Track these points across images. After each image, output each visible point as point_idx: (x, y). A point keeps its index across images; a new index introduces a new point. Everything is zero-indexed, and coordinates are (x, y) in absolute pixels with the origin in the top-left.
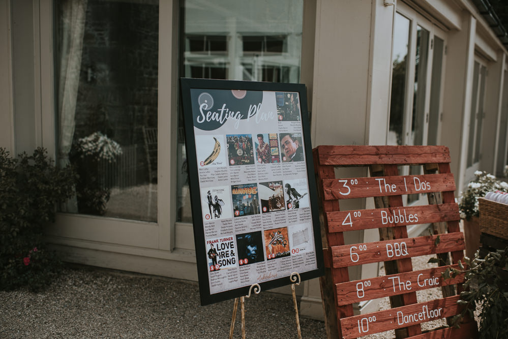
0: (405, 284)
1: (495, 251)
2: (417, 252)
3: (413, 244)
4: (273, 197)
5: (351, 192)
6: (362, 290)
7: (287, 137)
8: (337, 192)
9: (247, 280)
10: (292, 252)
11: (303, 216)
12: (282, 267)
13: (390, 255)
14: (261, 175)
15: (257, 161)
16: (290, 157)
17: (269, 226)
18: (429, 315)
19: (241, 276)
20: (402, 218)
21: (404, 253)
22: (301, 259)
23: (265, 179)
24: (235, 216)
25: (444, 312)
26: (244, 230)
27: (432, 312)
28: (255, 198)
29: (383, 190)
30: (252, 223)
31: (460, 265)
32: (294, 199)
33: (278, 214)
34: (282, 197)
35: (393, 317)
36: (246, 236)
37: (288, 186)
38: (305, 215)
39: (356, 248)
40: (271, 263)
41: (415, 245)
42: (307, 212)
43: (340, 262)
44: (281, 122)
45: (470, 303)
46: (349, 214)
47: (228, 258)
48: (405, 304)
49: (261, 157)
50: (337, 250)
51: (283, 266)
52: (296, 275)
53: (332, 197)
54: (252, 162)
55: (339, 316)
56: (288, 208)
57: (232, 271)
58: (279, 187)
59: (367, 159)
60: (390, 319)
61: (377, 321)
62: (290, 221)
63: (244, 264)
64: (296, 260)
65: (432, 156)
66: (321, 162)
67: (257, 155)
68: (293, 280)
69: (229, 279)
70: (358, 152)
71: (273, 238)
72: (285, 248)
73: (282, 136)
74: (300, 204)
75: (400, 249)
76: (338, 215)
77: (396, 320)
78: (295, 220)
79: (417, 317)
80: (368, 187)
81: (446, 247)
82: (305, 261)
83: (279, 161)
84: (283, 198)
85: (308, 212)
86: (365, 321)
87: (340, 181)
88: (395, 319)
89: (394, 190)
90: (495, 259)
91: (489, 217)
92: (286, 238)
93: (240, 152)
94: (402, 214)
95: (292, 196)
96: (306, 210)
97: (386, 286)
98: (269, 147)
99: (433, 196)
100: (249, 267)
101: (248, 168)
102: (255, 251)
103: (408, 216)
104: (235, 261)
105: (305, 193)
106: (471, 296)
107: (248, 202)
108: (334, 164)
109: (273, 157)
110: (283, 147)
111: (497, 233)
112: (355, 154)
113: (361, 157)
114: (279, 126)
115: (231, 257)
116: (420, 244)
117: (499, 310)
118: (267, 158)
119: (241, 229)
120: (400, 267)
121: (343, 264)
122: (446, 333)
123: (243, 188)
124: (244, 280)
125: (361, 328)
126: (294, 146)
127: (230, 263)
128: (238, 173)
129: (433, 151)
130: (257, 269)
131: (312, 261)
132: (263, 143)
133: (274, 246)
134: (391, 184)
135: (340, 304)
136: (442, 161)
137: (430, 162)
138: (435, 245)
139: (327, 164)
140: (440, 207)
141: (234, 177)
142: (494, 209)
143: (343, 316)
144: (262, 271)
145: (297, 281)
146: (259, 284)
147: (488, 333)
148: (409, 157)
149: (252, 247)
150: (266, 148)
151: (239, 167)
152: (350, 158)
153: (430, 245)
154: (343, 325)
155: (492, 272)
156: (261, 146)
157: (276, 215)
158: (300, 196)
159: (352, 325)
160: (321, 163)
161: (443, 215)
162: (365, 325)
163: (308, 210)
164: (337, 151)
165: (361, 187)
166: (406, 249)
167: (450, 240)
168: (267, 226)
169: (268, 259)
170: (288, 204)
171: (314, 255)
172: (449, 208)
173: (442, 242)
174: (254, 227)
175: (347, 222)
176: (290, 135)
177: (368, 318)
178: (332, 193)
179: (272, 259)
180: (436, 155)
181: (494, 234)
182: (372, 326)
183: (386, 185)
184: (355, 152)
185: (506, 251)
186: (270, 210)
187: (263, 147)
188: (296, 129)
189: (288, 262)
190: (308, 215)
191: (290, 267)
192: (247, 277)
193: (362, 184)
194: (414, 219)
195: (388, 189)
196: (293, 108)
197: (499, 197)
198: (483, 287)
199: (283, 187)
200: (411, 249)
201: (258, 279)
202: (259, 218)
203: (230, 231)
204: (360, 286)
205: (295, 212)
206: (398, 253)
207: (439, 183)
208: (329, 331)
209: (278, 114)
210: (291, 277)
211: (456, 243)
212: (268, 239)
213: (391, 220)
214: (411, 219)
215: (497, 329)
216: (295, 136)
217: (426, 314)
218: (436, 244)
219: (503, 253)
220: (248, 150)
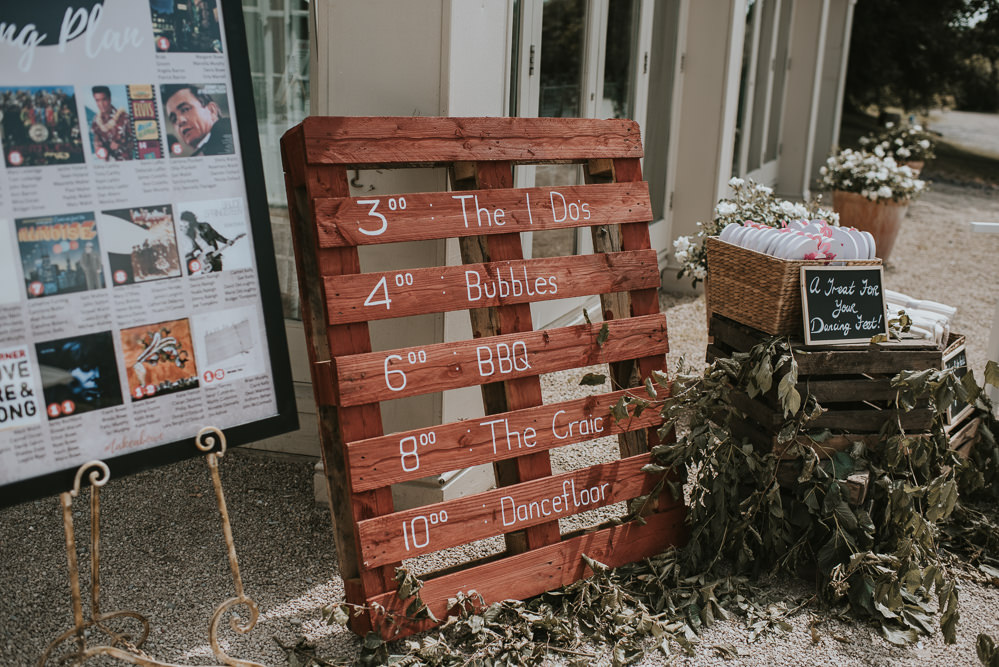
0: (522, 435)
1: (729, 356)
2: (553, 361)
3: (543, 344)
4: (146, 244)
5: (388, 228)
6: (414, 453)
7: (185, 94)
8: (351, 228)
9: (73, 452)
10: (205, 378)
11: (234, 289)
12: (175, 417)
13: (485, 371)
14: (106, 192)
15: (94, 157)
16: (194, 143)
17: (137, 317)
18: (578, 499)
19: (55, 445)
20: (517, 286)
21: (520, 365)
22: (230, 394)
23: (118, 201)
24: (30, 296)
25: (614, 491)
26: (60, 330)
27: (585, 494)
28: (89, 250)
29: (473, 222)
30: (83, 313)
31: (648, 388)
32: (207, 248)
33: (160, 287)
34: (171, 245)
35: (491, 510)
36: (67, 346)
37: (188, 216)
38: (240, 288)
39: (400, 359)
40: (142, 408)
41: (547, 348)
42: (245, 281)
43: (357, 392)
44: (166, 54)
45: (672, 469)
46: (383, 280)
47: (12, 403)
48: (522, 479)
49: (106, 146)
50: (350, 364)
51: (179, 413)
52: (214, 435)
53: (339, 240)
54: (78, 157)
55: (356, 516)
56: (190, 272)
57: (27, 433)
58: (162, 219)
59: (433, 150)
60: (484, 515)
61: (450, 522)
62: (196, 302)
63: (62, 415)
64: (217, 397)
65: (598, 142)
66: (309, 157)
67: (91, 140)
68: (206, 445)
69: (18, 454)
70: (409, 134)
71: (147, 346)
72: (185, 370)
73: (169, 91)
74: (224, 260)
75: (511, 356)
76: (355, 283)
77: (498, 517)
78: (212, 299)
79: (548, 507)
80: (434, 215)
81: (624, 349)
82: (242, 398)
83: (160, 155)
84: (174, 247)
85: (250, 280)
86: (420, 523)
87: (359, 202)
88: (495, 514)
89: (500, 221)
90: (727, 373)
91: (726, 279)
92: (185, 346)
93: (38, 133)
94: (519, 276)
95: (202, 243)
96: (242, 275)
97: (473, 442)
98: (128, 120)
99: (603, 234)
100: (79, 422)
101: (66, 173)
102: (95, 380)
103: (532, 280)
104: (34, 409)
105: (240, 233)
106: (674, 455)
107: (68, 261)
108: (345, 161)
109: (143, 146)
110: (172, 118)
111: (741, 315)
112: (400, 138)
113: (417, 144)
114: (159, 64)
115: (21, 401)
116: (562, 343)
117: (732, 483)
118: (123, 146)
119: (51, 328)
120: (512, 396)
121: (367, 396)
122: (616, 536)
123: (53, 224)
124: (66, 454)
125: (410, 540)
126: (206, 117)
127: (20, 415)
128: (34, 186)
129: (600, 131)
130: (104, 424)
131: (262, 396)
132: (109, 110)
133: (150, 366)
134: (492, 208)
135: (358, 487)
136: (620, 154)
137: (591, 156)
138: (598, 345)
139: (325, 161)
140: (612, 259)
141: (21, 198)
142: (735, 261)
143: (367, 513)
144: (120, 427)
145: (217, 447)
146: (105, 461)
147: (707, 532)
148: (539, 144)
149: (85, 370)
150: (120, 121)
151: (39, 171)
152: (387, 147)
153: (584, 345)
154: (365, 536)
155: (720, 402)
156: (103, 118)
157: (153, 291)
158: (225, 241)
159: (387, 534)
160: (311, 159)
161: (619, 278)
162: (420, 531)
163: (248, 274)
164: (353, 131)
165: (412, 216)
166: (526, 355)
167: (634, 332)
168: (129, 319)
169: (134, 400)
170: (189, 262)
171: (267, 383)
172: (634, 262)
173: (613, 337)
174: (90, 322)
175: (377, 297)
176: (194, 89)
177: (427, 515)
178: (338, 232)
179: (146, 397)
180: (606, 139)
181: (734, 317)
182: (438, 532)
183: (479, 211)
184: (400, 133)
185: (751, 355)
186: (137, 279)
187: (110, 118)
188: (210, 74)
189: (192, 404)
190: (247, 288)
191: (199, 415)
192: (73, 445)
193: (418, 206)
194: (549, 287)
195: (485, 220)
196: (201, 19)
197: (747, 235)
198: (700, 435)
199: (172, 220)
200: (539, 355)
201: (107, 448)
202: (104, 299)
203: (16, 334)
204: (408, 446)
205: (210, 280)
206: (506, 365)
207: (611, 205)
208: (343, 547)
209: (156, 34)
210: (198, 441)
211: (647, 339)
212: (132, 349)
213: (491, 290)
214: (540, 288)
215: (725, 524)
216: (208, 90)
217: (570, 499)
218: (600, 342)
219: (745, 359)
220: (65, 127)
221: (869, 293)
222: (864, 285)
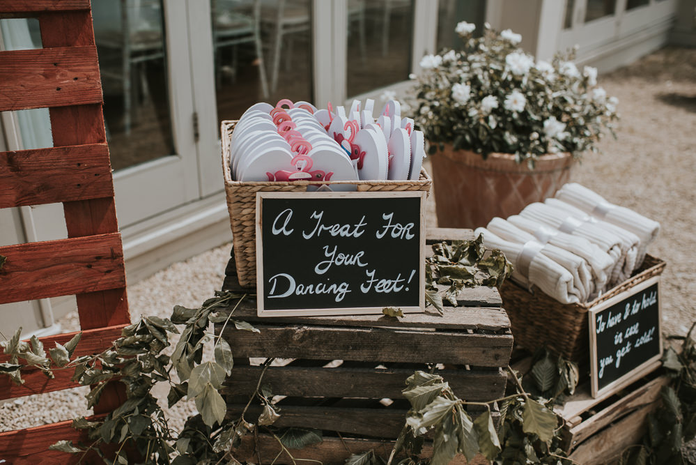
221: (394, 235)
222: (386, 222)
